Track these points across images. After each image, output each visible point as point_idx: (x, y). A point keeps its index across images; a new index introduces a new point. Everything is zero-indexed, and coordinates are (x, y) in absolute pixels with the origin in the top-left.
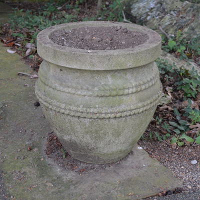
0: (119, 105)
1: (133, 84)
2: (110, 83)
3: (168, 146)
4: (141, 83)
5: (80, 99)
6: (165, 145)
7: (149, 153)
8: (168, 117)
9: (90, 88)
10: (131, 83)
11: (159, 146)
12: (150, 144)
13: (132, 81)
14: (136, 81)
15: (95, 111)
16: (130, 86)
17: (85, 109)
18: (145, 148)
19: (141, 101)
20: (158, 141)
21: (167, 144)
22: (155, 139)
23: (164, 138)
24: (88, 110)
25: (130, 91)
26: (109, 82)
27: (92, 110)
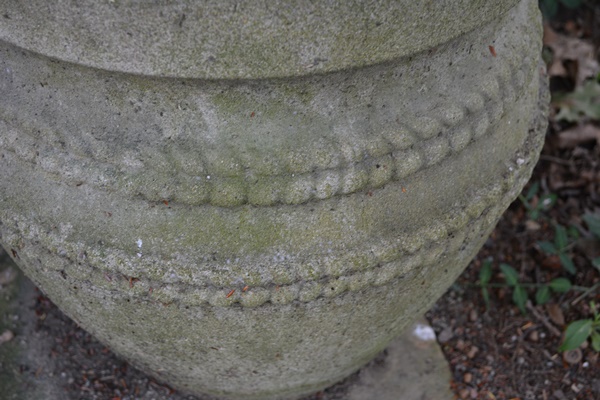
0: (259, 250)
1: (347, 152)
2: (211, 136)
3: (548, 338)
4: (400, 138)
5: (60, 192)
6: (534, 336)
7: (453, 368)
8: (588, 182)
9: (100, 150)
10: (334, 142)
11: (507, 335)
12: (474, 316)
13: (340, 131)
14: (369, 133)
15: (129, 267)
16: (322, 162)
17: (79, 246)
18: (446, 336)
19: (389, 229)
20: (513, 304)
21: (545, 329)
22: (502, 293)
23: (543, 295)
24: (95, 255)
25: (321, 187)
26: (204, 127)
27: (112, 261)
